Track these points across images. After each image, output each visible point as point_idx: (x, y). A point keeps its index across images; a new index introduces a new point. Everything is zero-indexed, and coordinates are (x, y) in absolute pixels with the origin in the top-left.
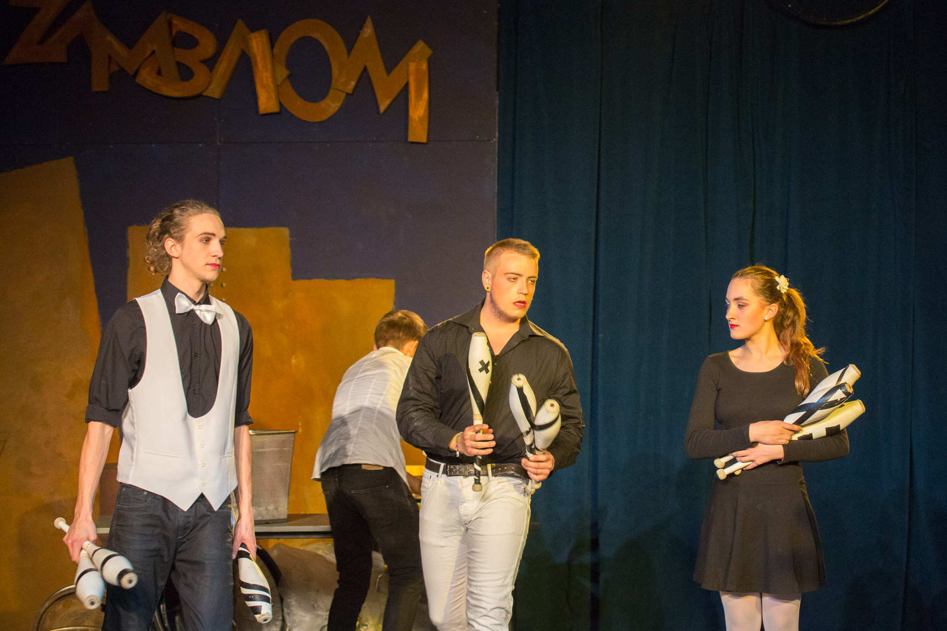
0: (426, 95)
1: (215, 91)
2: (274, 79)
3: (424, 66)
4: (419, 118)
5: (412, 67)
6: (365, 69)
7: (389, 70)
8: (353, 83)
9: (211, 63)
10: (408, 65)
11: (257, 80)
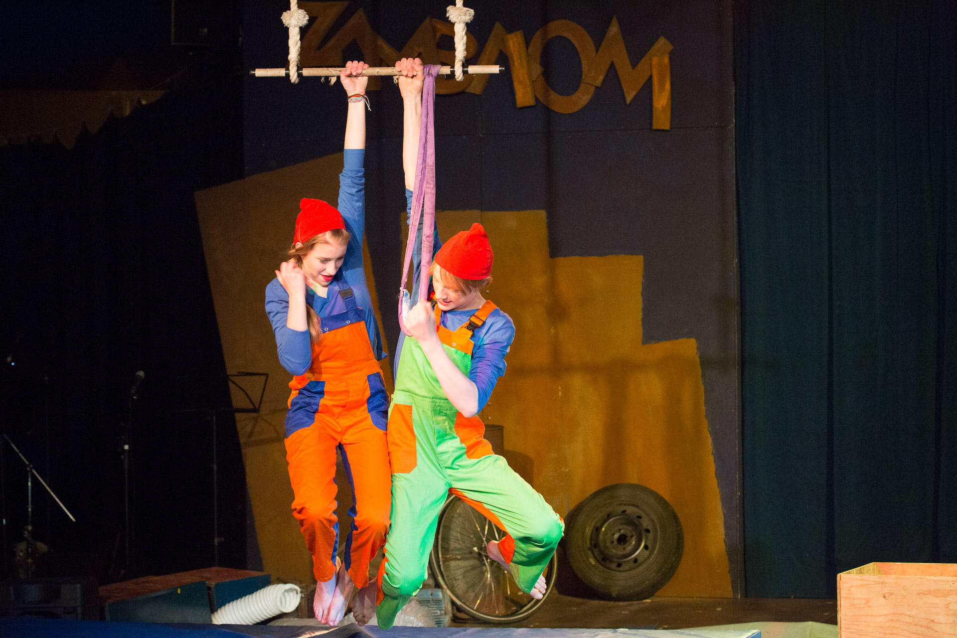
0: (668, 86)
1: (476, 87)
2: (530, 75)
3: (666, 60)
4: (662, 106)
5: (655, 61)
6: (612, 65)
7: (634, 64)
8: (602, 77)
9: (472, 62)
10: (651, 59)
11: (514, 76)
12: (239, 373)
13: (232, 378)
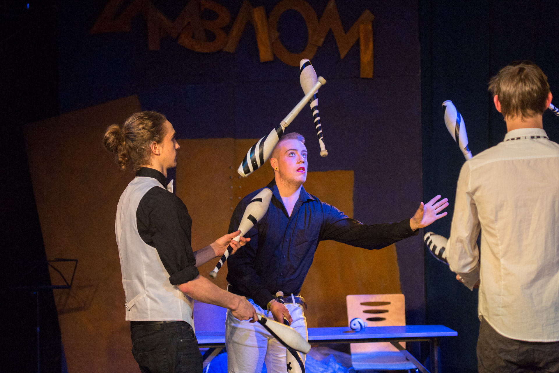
0: (371, 46)
1: (230, 48)
2: (270, 38)
3: (370, 27)
4: (367, 61)
5: (362, 27)
6: (330, 30)
7: (346, 30)
8: (322, 40)
9: (227, 29)
10: (359, 27)
11: (258, 40)
12: (55, 259)
13: (51, 263)
